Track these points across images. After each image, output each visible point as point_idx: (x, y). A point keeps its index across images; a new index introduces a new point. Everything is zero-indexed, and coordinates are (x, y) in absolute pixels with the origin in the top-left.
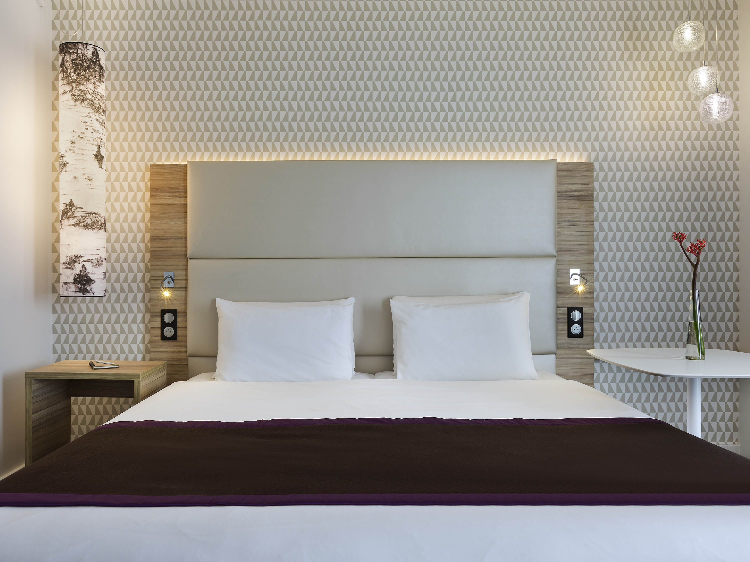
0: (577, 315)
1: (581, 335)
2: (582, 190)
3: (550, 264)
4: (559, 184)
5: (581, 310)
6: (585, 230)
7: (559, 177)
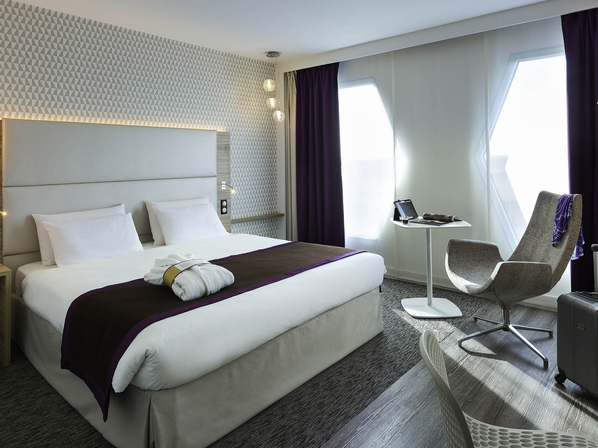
0: (225, 203)
1: (226, 213)
2: (226, 145)
3: (214, 181)
4: (218, 142)
5: (226, 201)
6: (227, 163)
7: (218, 138)
